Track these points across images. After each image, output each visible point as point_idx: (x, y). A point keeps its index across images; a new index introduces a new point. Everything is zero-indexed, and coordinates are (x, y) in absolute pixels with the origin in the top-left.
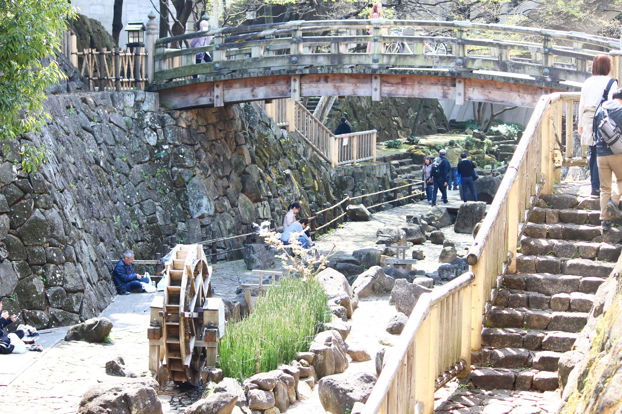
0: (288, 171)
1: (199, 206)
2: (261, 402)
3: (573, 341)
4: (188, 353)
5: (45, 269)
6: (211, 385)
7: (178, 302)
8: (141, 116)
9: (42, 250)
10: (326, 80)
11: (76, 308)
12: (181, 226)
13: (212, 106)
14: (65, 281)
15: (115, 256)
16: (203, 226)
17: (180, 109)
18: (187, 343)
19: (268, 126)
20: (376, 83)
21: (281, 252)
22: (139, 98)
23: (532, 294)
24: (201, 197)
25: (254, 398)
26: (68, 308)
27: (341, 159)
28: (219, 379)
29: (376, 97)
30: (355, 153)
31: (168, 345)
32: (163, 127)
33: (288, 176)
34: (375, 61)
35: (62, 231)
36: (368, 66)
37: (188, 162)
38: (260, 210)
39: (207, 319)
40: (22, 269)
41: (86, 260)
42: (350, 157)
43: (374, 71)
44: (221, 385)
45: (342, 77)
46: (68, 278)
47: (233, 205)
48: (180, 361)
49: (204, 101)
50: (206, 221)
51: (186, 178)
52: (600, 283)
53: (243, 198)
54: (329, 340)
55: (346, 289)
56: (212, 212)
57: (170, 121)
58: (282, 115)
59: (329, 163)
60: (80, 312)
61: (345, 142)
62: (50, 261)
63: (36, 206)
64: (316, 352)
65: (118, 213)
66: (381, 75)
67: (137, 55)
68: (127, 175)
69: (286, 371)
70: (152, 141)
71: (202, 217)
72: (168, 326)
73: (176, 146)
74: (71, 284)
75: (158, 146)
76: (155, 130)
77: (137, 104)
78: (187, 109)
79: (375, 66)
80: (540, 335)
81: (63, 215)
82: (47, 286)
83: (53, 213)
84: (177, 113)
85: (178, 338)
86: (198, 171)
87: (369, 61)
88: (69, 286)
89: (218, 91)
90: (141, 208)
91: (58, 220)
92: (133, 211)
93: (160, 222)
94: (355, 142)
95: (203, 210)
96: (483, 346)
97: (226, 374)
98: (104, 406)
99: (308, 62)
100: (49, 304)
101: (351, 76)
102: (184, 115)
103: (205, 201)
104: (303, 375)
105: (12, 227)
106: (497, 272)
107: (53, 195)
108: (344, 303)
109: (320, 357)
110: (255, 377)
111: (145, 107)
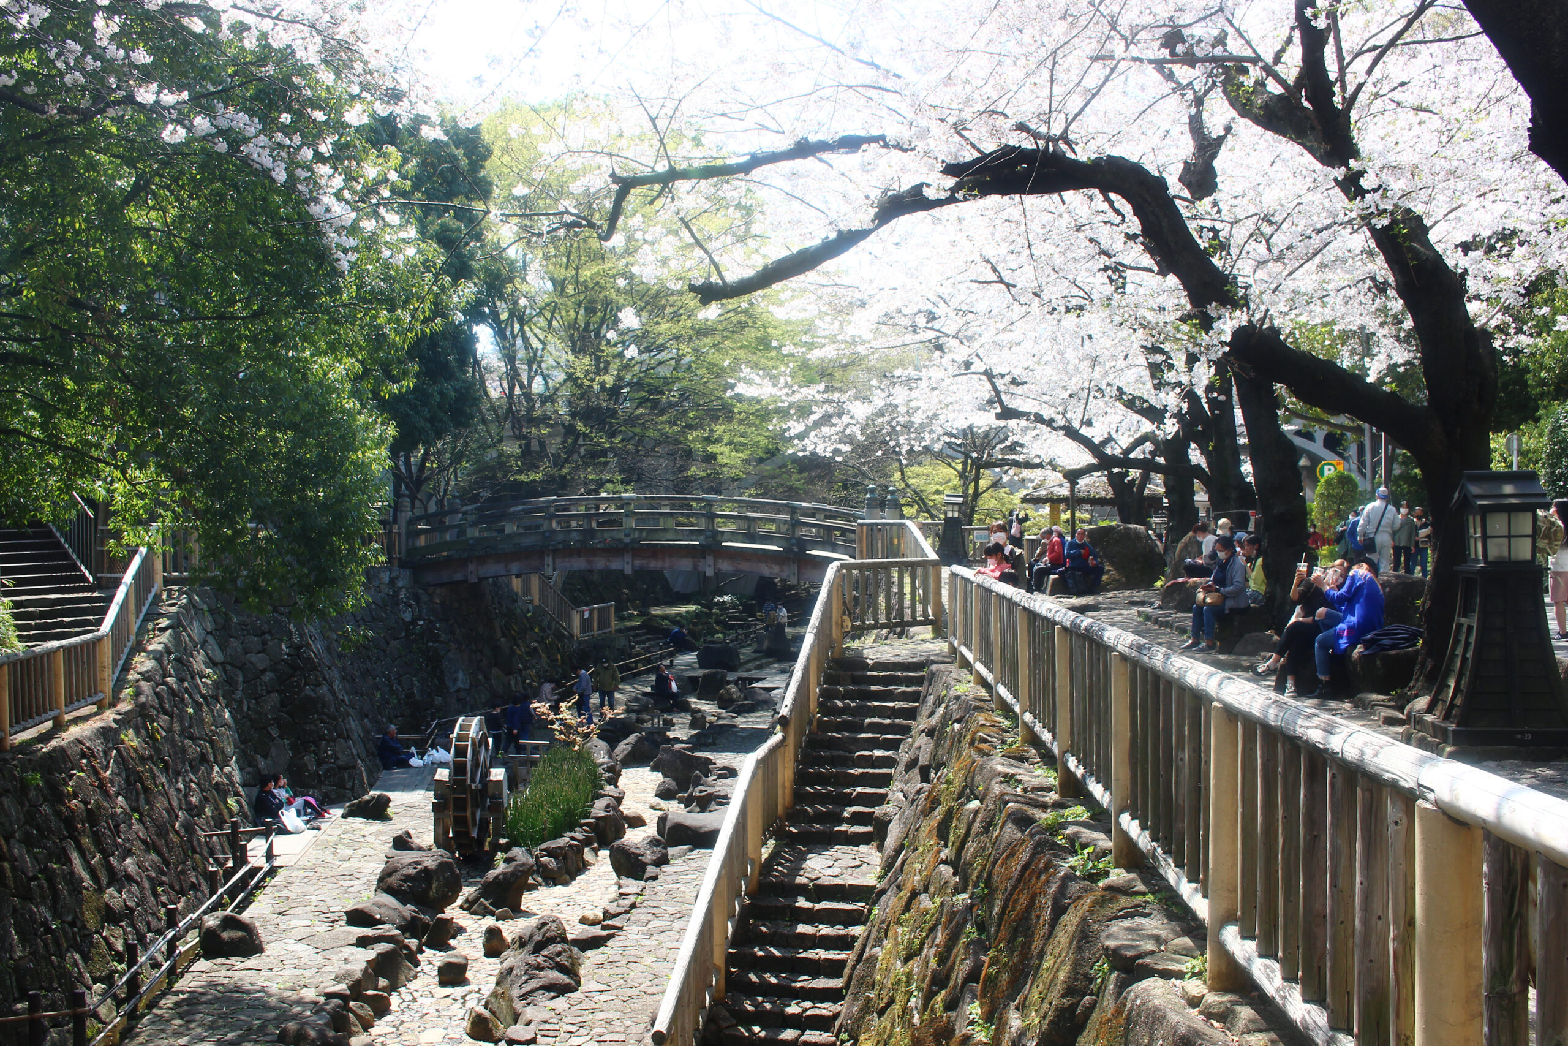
0: (535, 644)
1: (455, 680)
2: (552, 870)
3: (886, 795)
4: (474, 824)
5: (317, 746)
6: (499, 855)
7: (465, 774)
8: (396, 593)
9: (313, 727)
10: (579, 555)
11: (349, 785)
12: (438, 700)
13: (466, 581)
14: (337, 758)
15: (379, 732)
16: (459, 700)
17: (435, 585)
18: (473, 814)
19: (515, 601)
20: (628, 558)
21: (552, 722)
22: (394, 574)
23: (836, 753)
24: (457, 672)
25: (545, 866)
26: (341, 785)
27: (583, 631)
28: (506, 848)
29: (628, 570)
30: (595, 625)
31: (455, 817)
32: (418, 603)
33: (535, 649)
34: (627, 535)
35: (332, 709)
36: (620, 540)
37: (443, 638)
38: (513, 683)
39: (490, 791)
40: (292, 747)
41: (355, 736)
42: (590, 629)
43: (626, 545)
44: (510, 854)
45: (594, 552)
46: (340, 755)
47: (487, 678)
48: (468, 833)
49: (458, 577)
50: (462, 695)
51: (442, 653)
52: (901, 740)
53: (495, 671)
54: (608, 806)
55: (610, 757)
56: (467, 686)
57: (424, 598)
58: (527, 590)
59: (572, 635)
60: (352, 789)
61: (586, 615)
62: (322, 738)
63: (306, 684)
64: (598, 818)
65: (378, 689)
66: (633, 549)
67: (391, 532)
68: (384, 651)
69: (572, 838)
70: (407, 617)
71: (458, 691)
72: (455, 799)
73: (430, 621)
74: (343, 760)
75: (414, 622)
76: (410, 606)
77: (393, 581)
78: (440, 585)
79: (627, 540)
80: (848, 791)
81: (332, 691)
82: (319, 763)
83: (324, 689)
84: (431, 590)
85: (465, 810)
86: (453, 646)
87: (621, 536)
88: (340, 763)
89: (471, 567)
90: (399, 683)
91: (329, 697)
92: (391, 687)
93: (418, 697)
94: (595, 616)
95: (460, 684)
96: (795, 804)
97: (514, 843)
98: (404, 881)
99: (561, 537)
100: (321, 782)
101: (603, 550)
102: (438, 591)
103: (461, 675)
104: (587, 842)
105: (282, 705)
106: (802, 733)
107: (322, 672)
108: (610, 769)
109: (601, 823)
110: (544, 845)
111: (400, 584)
